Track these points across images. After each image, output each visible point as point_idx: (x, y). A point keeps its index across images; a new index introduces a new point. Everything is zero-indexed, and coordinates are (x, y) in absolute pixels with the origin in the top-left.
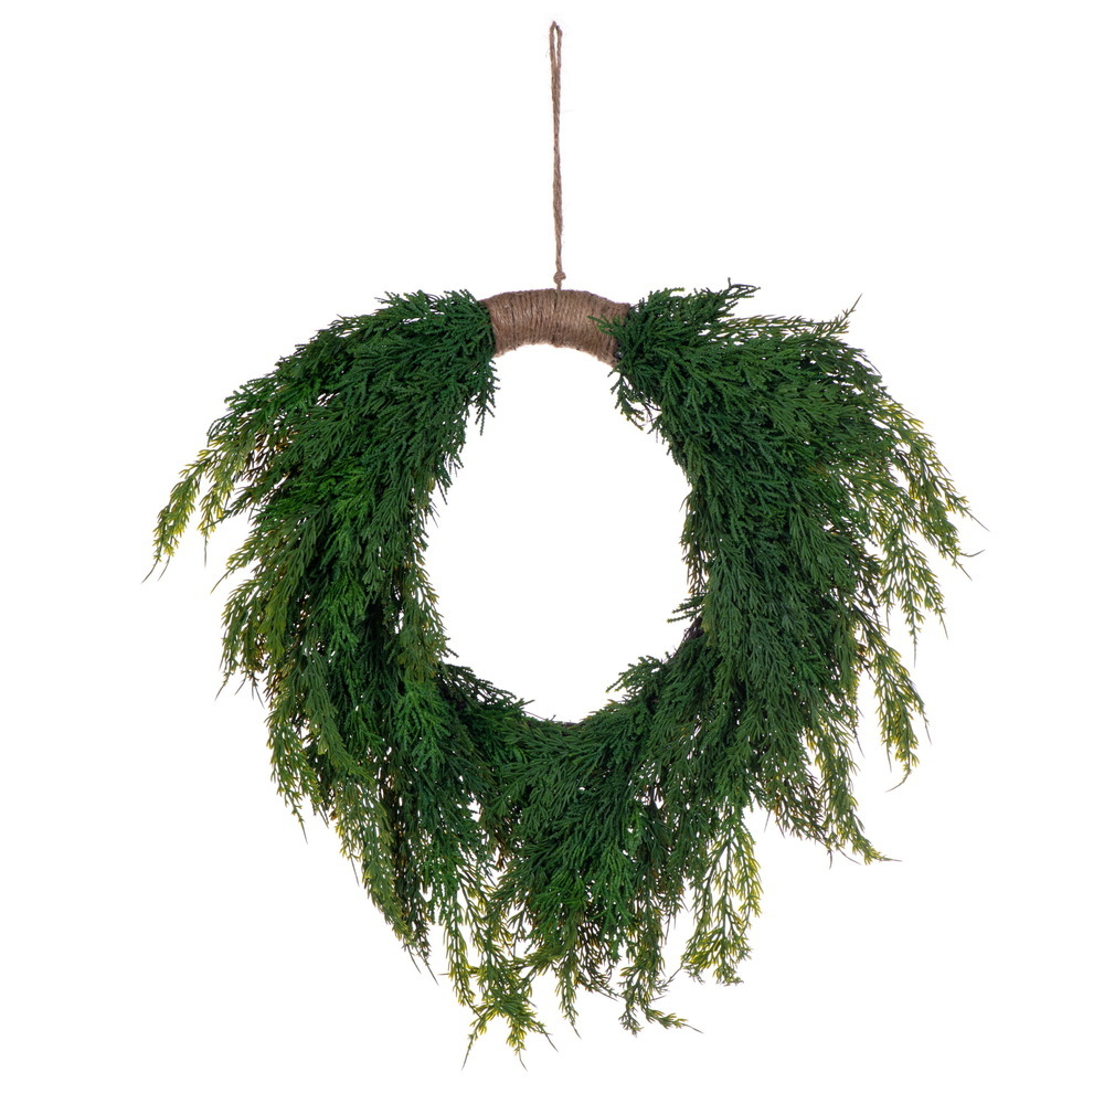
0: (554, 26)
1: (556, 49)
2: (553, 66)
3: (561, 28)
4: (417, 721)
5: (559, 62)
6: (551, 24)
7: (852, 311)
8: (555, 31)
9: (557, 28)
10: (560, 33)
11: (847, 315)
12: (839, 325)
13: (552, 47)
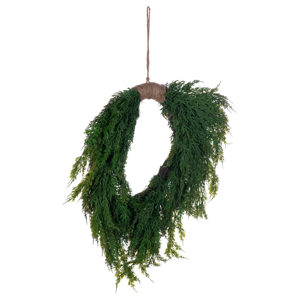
0: (148, 7)
1: (149, 14)
2: (148, 19)
3: (150, 8)
4: (120, 208)
5: (149, 18)
6: (147, 7)
7: (219, 85)
8: (148, 9)
9: (149, 8)
10: (150, 9)
11: (218, 86)
12: (216, 89)
13: (147, 14)
